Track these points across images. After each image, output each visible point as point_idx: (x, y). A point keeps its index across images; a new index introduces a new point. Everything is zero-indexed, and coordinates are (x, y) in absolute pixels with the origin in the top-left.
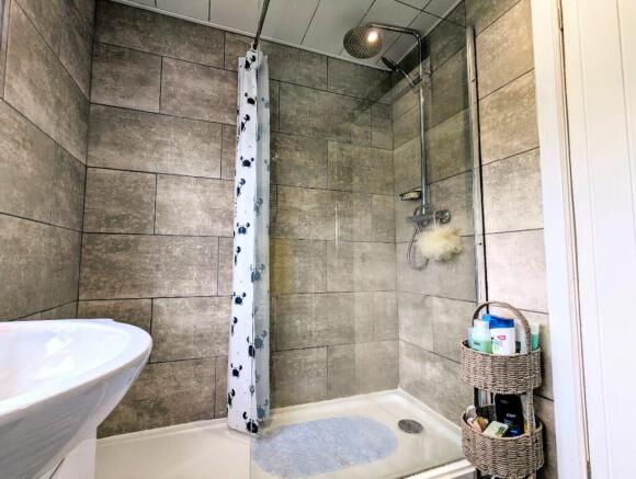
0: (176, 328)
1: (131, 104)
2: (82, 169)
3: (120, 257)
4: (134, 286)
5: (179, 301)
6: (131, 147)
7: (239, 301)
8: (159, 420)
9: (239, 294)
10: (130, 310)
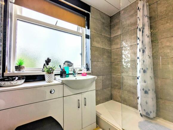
0: (128, 83)
1: (117, 34)
2: (110, 51)
3: (117, 67)
4: (119, 73)
5: (128, 77)
6: (117, 44)
7: (138, 78)
8: (125, 103)
9: (138, 76)
10: (119, 78)
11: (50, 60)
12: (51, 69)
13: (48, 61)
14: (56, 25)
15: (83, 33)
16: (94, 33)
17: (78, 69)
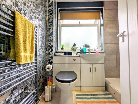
11: (76, 44)
12: (74, 49)
13: (74, 45)
14: (79, 23)
15: (99, 23)
16: (107, 21)
17: (93, 50)
